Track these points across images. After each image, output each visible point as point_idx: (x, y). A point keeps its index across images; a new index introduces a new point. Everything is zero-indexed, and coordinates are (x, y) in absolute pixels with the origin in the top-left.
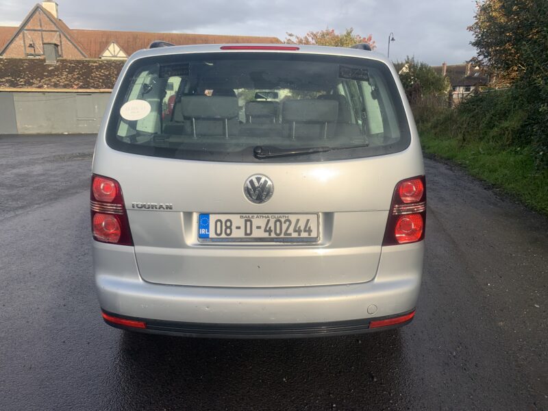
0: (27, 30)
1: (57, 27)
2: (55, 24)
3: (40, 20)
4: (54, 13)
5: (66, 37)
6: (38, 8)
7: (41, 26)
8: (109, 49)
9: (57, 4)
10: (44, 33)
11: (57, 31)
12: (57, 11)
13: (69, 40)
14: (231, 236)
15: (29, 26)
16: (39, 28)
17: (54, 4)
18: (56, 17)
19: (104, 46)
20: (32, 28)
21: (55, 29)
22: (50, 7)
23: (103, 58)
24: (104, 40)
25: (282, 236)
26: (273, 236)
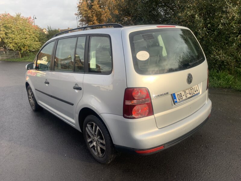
14: (183, 99)
25: (193, 94)
26: (192, 95)
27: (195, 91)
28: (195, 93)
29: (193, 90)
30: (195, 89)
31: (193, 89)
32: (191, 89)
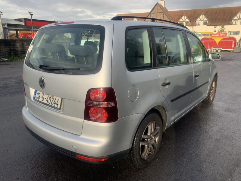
0: (152, 13)
1: (163, 11)
2: (162, 10)
3: (157, 9)
4: (163, 5)
5: (166, 15)
6: (157, 4)
7: (157, 11)
8: (182, 18)
9: (165, 2)
10: (158, 14)
11: (162, 13)
12: (164, 4)
13: (167, 16)
14: (39, 100)
15: (153, 12)
16: (156, 12)
17: (163, 2)
18: (163, 6)
19: (180, 17)
20: (154, 12)
21: (162, 12)
22: (162, 3)
23: (179, 22)
24: (181, 14)
25: (50, 104)
26: (48, 103)
27: (55, 103)
28: (53, 105)
29: (52, 100)
30: (56, 101)
31: (53, 98)
32: (50, 97)
